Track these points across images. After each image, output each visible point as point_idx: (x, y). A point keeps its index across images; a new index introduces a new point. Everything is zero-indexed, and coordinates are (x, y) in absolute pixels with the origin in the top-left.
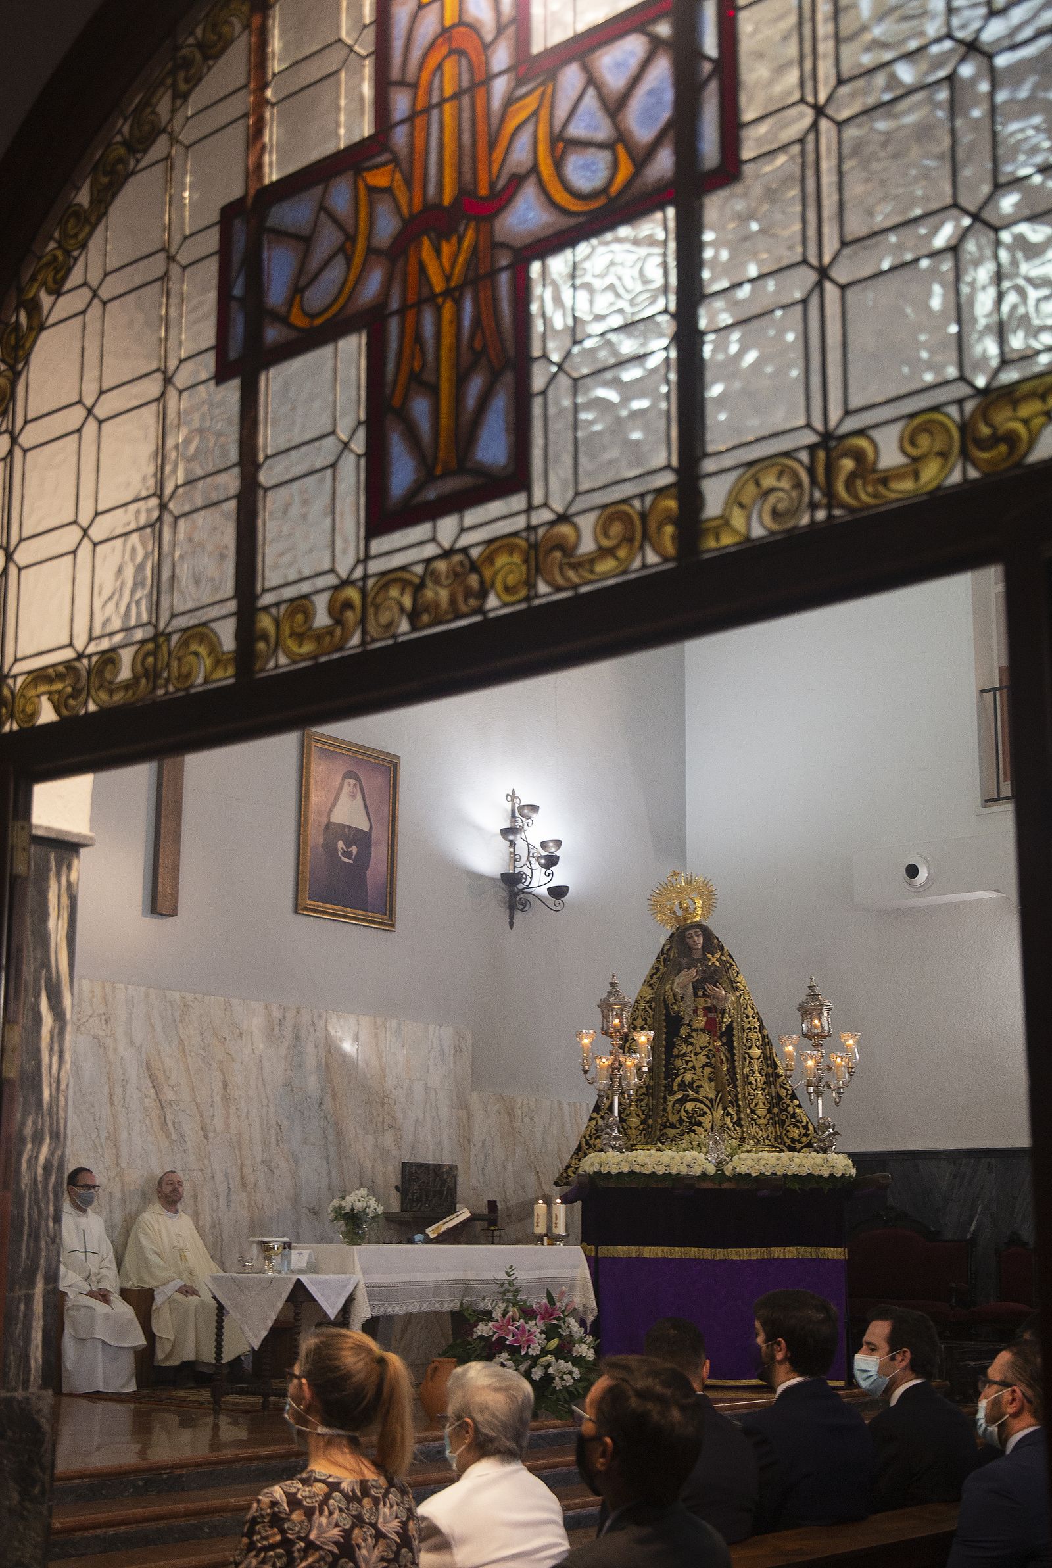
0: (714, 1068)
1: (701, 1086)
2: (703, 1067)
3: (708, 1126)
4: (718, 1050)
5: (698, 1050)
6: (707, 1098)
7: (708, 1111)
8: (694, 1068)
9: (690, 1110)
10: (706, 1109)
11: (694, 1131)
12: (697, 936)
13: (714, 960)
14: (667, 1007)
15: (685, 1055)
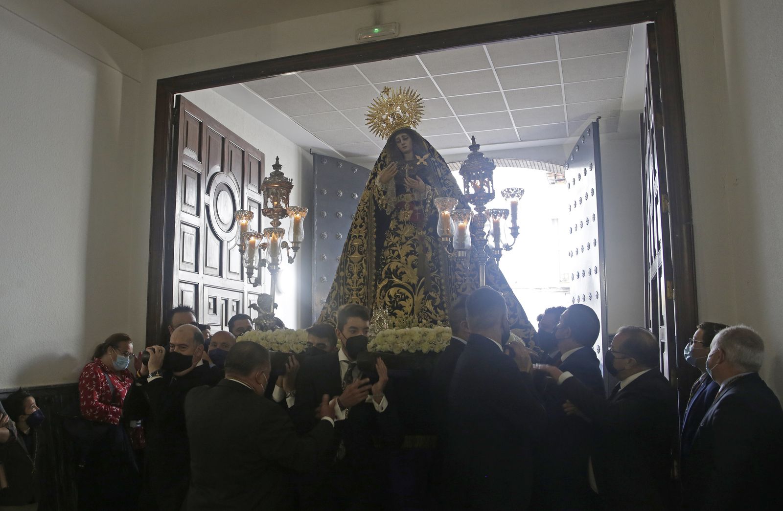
0: (417, 256)
1: (405, 273)
2: (407, 255)
3: (408, 309)
4: (422, 238)
5: (404, 240)
6: (409, 283)
7: (410, 295)
8: (399, 256)
9: (393, 295)
10: (408, 294)
11: (395, 315)
12: (405, 139)
13: (421, 161)
14: (376, 203)
15: (393, 245)
